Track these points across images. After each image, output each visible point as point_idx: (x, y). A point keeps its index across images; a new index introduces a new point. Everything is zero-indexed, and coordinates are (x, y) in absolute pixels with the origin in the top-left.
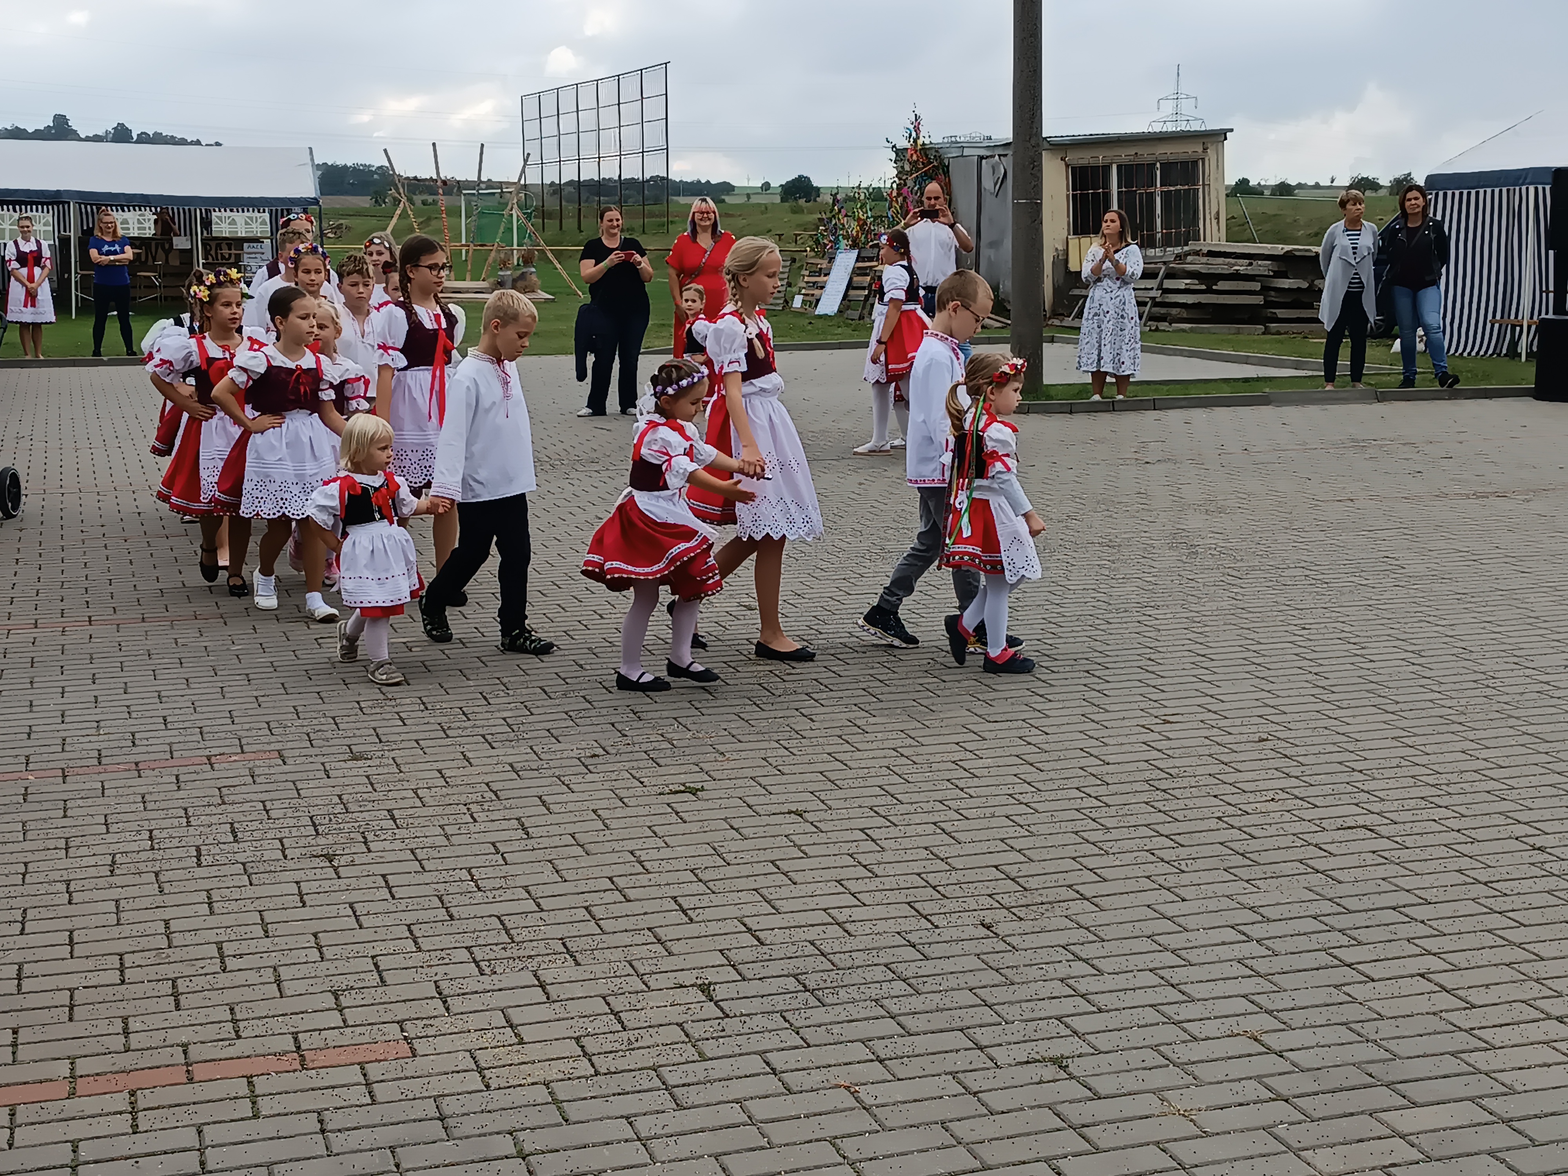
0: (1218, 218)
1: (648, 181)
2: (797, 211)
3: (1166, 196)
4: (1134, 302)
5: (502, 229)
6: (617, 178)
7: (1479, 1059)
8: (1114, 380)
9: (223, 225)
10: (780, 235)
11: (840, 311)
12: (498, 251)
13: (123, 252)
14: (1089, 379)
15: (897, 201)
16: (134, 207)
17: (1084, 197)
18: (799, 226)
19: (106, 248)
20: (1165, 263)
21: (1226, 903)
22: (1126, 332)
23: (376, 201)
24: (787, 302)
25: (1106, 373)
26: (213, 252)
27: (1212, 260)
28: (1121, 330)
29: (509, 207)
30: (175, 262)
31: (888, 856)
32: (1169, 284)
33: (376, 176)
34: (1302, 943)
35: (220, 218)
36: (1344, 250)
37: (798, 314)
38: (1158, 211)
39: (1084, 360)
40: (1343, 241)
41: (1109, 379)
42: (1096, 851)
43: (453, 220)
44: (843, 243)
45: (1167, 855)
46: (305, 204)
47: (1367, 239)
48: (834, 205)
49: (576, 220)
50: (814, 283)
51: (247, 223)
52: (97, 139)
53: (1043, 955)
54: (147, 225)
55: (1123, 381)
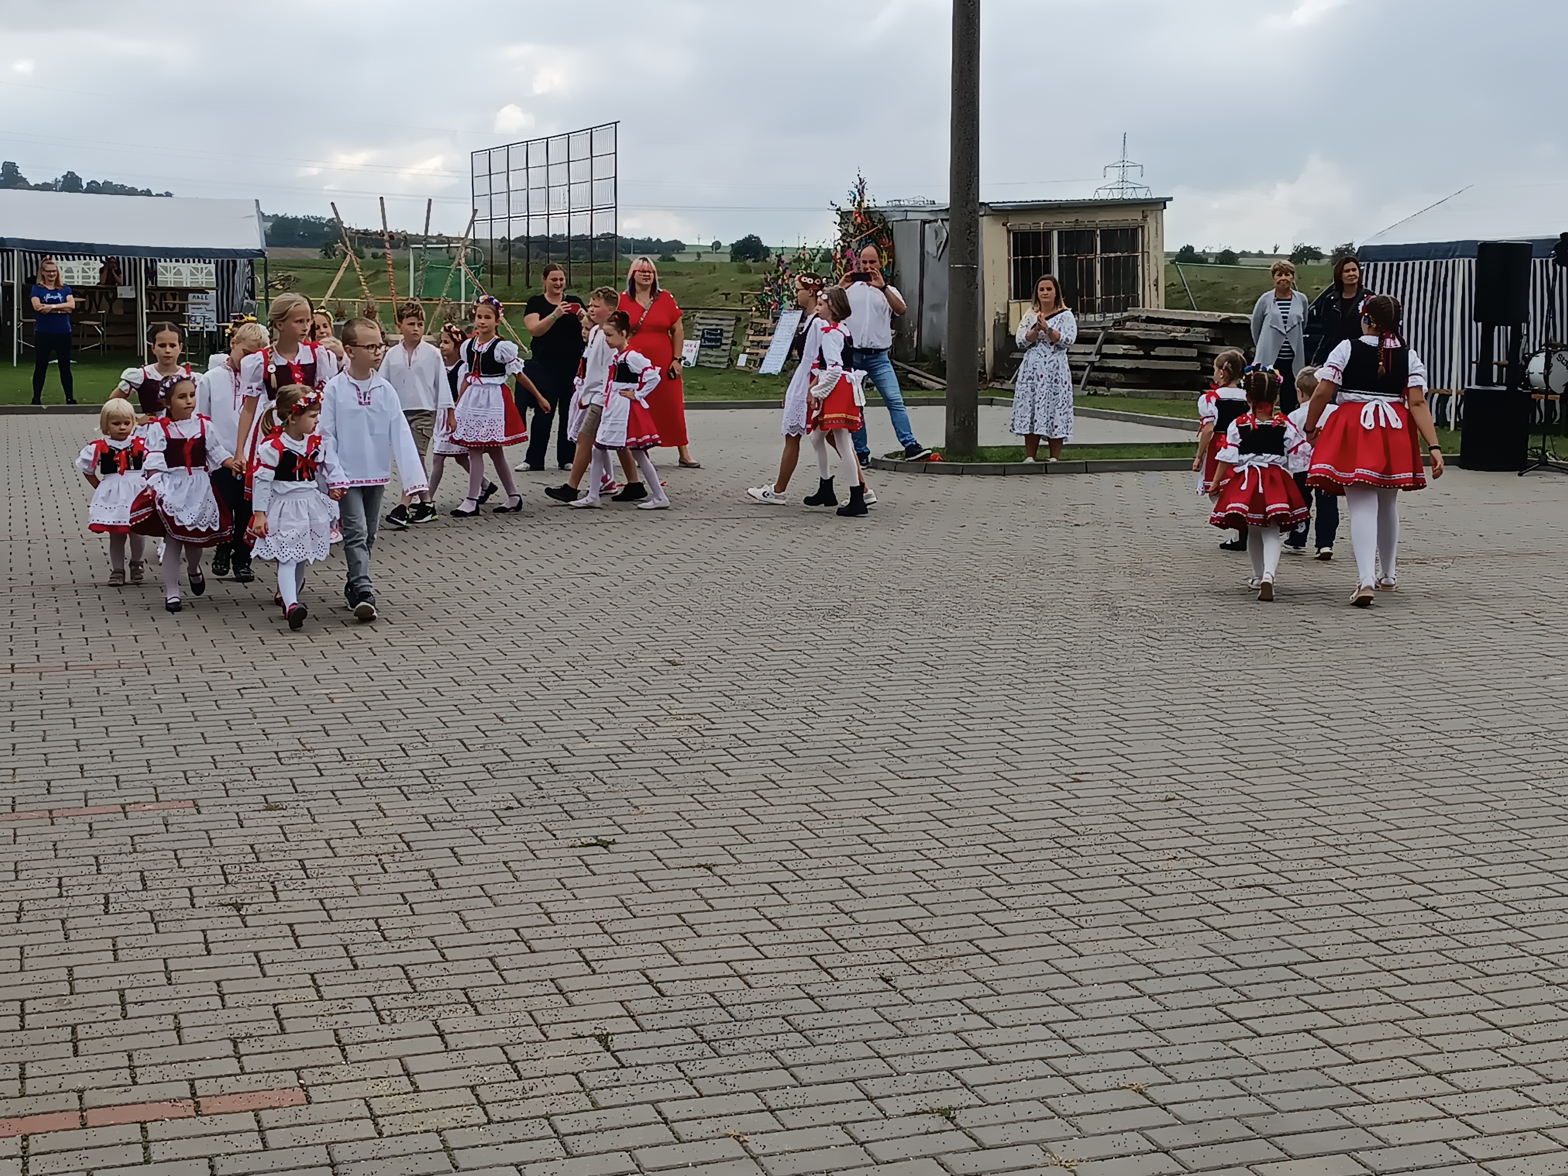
0: (1156, 285)
1: (598, 238)
2: (746, 270)
3: (1106, 262)
4: (1067, 366)
5: (448, 283)
6: (566, 235)
7: (1358, 1114)
8: (1047, 443)
9: (168, 275)
10: (727, 295)
11: (783, 370)
12: (444, 306)
13: (65, 301)
14: (1022, 442)
15: (841, 263)
16: (79, 256)
17: (1025, 262)
18: (745, 286)
19: (48, 296)
20: (1103, 328)
21: (1122, 959)
22: (1060, 395)
23: (326, 254)
24: (732, 361)
25: (1039, 436)
26: (157, 302)
27: (1151, 326)
28: (1055, 394)
29: (456, 262)
30: (118, 311)
31: (794, 910)
32: (1107, 349)
33: (326, 229)
34: (1194, 998)
35: (165, 268)
36: (1275, 319)
37: (742, 372)
38: (1098, 278)
39: (1017, 422)
40: (1274, 310)
41: (1042, 442)
42: (999, 906)
43: (401, 274)
44: (787, 303)
45: (1067, 911)
46: (251, 255)
47: (1297, 309)
48: (779, 265)
49: (525, 275)
50: (759, 343)
51: (192, 274)
52: (45, 187)
53: (941, 1008)
54: (91, 274)
55: (1056, 444)
